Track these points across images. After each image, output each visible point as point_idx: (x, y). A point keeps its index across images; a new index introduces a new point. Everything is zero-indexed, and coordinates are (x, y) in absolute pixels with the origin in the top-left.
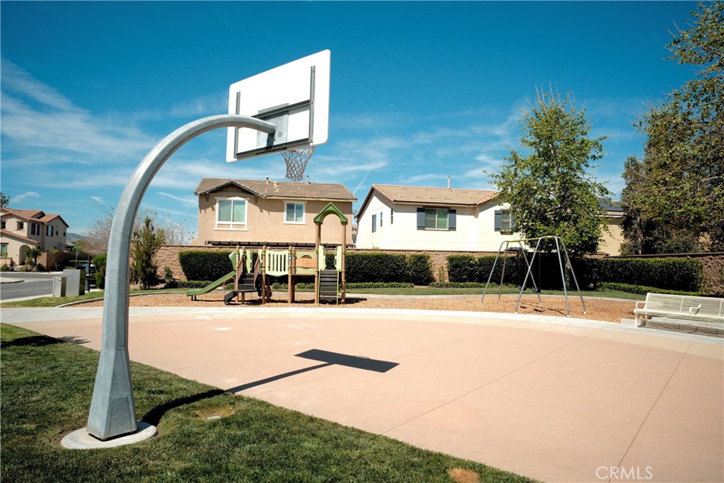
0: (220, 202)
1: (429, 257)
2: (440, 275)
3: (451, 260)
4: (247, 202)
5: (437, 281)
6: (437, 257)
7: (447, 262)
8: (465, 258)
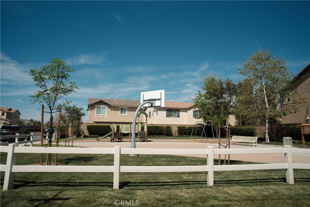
0: (97, 107)
1: (171, 127)
2: (175, 133)
3: (179, 128)
4: (106, 107)
5: (174, 135)
6: (174, 127)
7: (177, 128)
8: (183, 127)
